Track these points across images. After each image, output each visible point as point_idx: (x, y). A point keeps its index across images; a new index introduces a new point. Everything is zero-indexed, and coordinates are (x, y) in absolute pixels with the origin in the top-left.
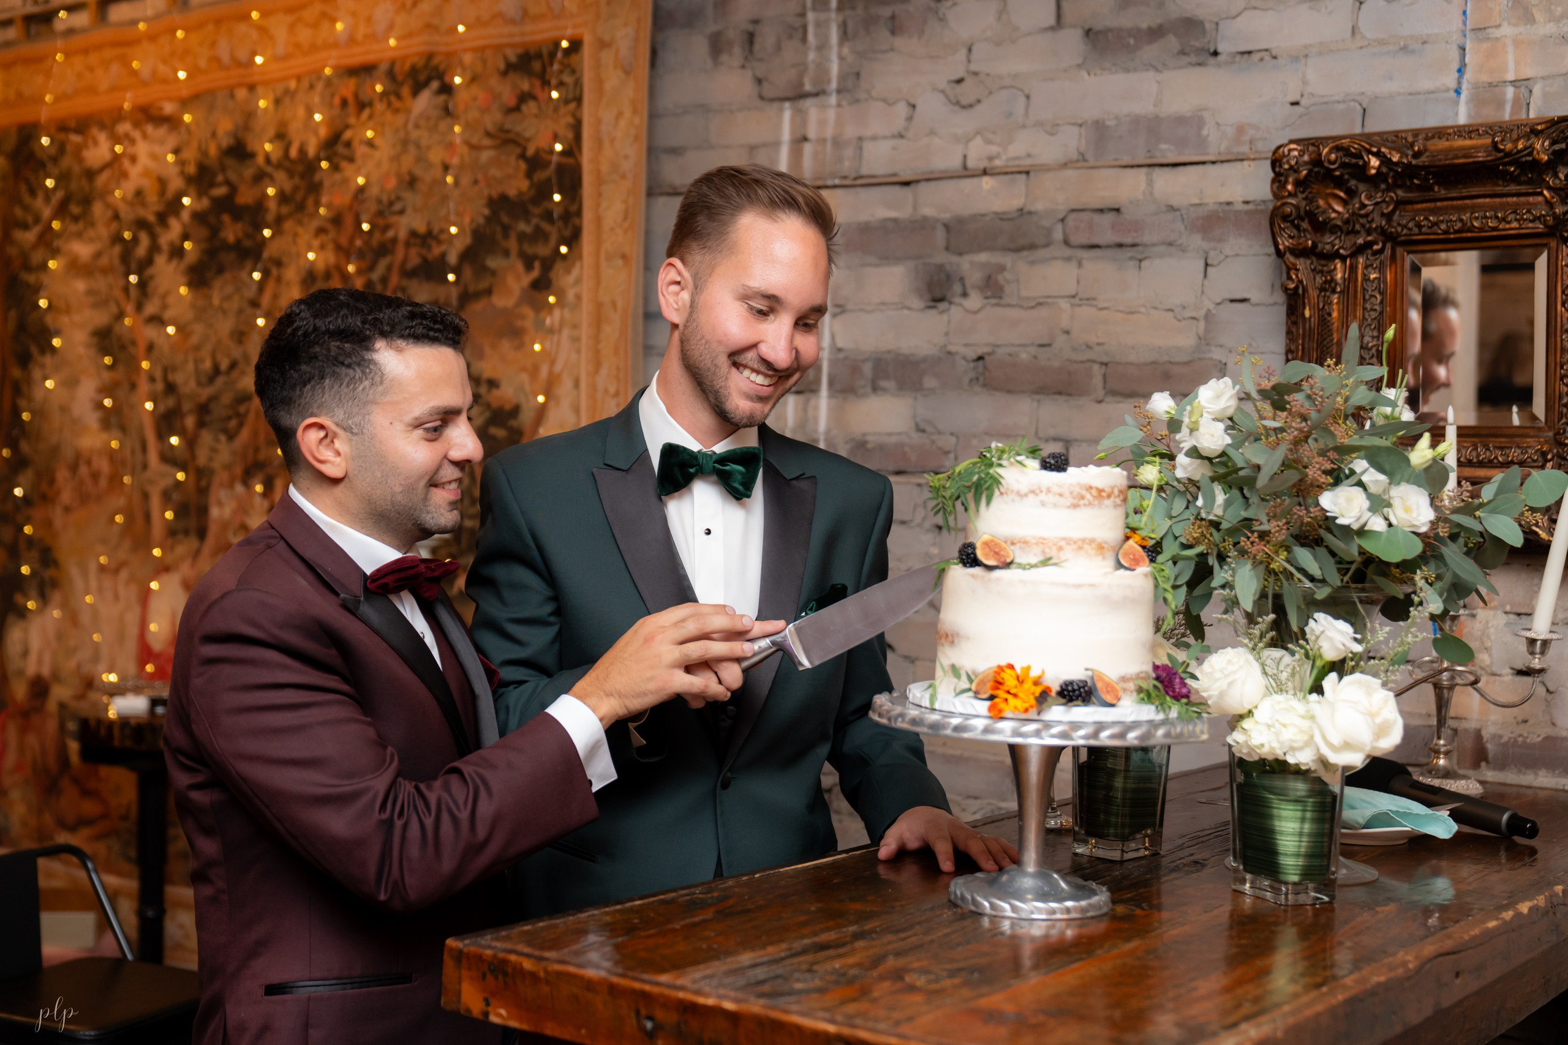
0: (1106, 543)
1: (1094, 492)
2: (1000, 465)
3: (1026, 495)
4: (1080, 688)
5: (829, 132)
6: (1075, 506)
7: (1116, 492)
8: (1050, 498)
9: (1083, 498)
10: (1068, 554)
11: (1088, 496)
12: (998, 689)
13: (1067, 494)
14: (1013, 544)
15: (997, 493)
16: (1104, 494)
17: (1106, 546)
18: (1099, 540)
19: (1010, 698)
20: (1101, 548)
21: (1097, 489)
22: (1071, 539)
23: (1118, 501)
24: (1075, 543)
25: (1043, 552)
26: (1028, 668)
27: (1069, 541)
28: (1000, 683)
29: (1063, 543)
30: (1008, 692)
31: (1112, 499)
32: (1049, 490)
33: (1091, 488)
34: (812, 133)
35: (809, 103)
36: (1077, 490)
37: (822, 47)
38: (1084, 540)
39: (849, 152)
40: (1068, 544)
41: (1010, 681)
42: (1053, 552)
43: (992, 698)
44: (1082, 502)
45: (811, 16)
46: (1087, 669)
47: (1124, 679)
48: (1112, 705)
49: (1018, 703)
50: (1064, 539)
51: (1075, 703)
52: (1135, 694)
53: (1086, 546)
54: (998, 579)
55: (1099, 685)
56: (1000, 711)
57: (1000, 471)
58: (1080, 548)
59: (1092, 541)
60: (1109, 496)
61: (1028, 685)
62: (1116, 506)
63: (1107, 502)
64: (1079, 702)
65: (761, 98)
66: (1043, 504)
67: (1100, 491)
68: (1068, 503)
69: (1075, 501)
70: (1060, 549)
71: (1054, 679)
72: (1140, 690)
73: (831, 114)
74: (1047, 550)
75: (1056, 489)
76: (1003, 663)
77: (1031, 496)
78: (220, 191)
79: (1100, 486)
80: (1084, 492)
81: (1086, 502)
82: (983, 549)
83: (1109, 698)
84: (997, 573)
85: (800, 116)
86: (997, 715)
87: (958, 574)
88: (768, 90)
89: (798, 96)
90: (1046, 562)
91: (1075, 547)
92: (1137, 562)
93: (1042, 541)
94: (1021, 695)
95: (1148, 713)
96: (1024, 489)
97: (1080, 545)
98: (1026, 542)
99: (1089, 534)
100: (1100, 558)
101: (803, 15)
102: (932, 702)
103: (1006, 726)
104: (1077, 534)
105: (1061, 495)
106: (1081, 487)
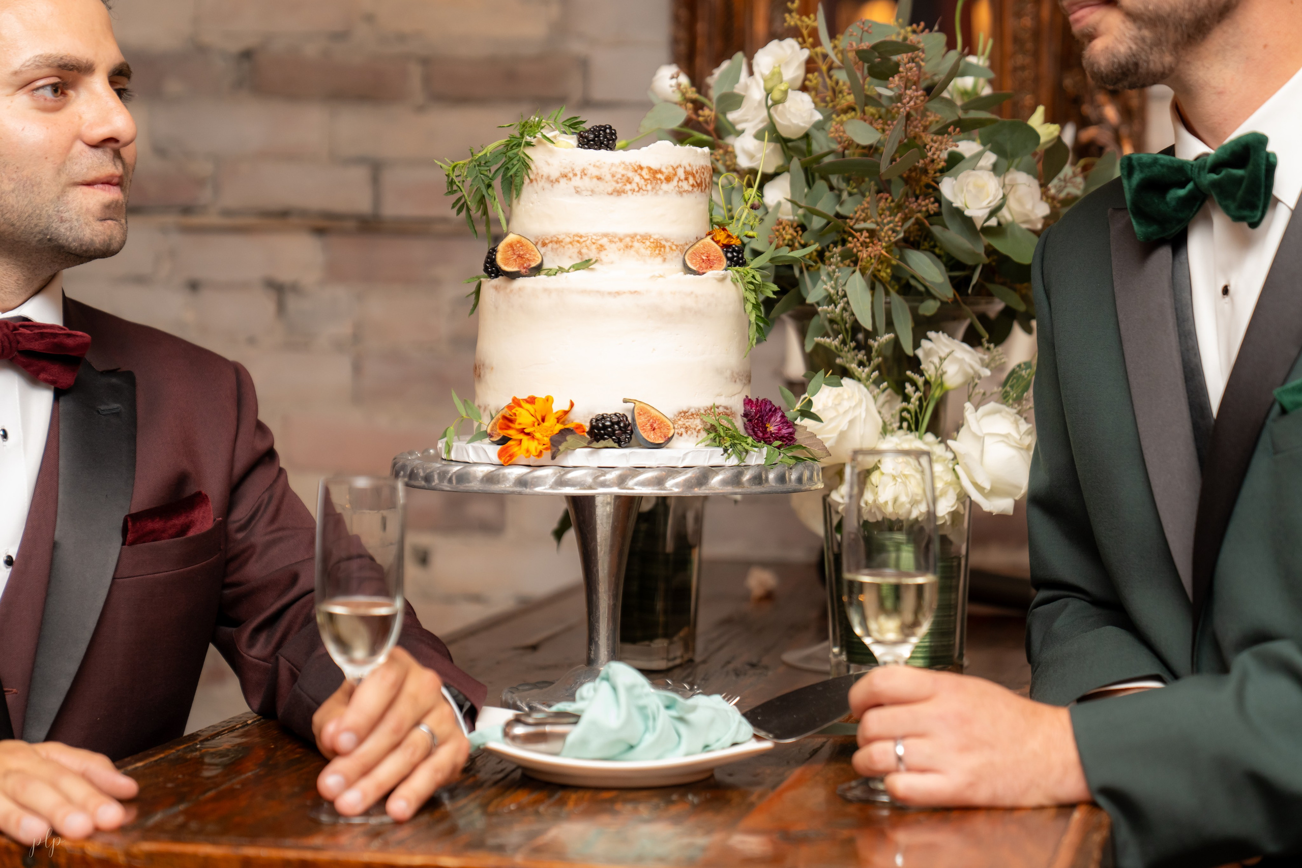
0: (667, 240)
1: (645, 173)
2: (529, 144)
3: (557, 181)
4: (613, 424)
6: (619, 192)
7: (681, 173)
8: (586, 183)
9: (629, 181)
10: (611, 254)
11: (637, 179)
12: (509, 428)
14: (544, 245)
15: (527, 181)
16: (659, 176)
17: (667, 244)
18: (656, 237)
19: (525, 439)
20: (659, 247)
21: (650, 169)
22: (615, 236)
23: (685, 186)
24: (621, 240)
25: (580, 253)
26: (548, 399)
27: (612, 238)
28: (511, 421)
29: (604, 241)
30: (522, 431)
31: (675, 182)
32: (584, 173)
33: (641, 168)
36: (621, 171)
38: (633, 237)
40: (611, 241)
41: (524, 418)
42: (592, 254)
43: (504, 441)
44: (628, 187)
46: (625, 401)
47: (684, 414)
48: (658, 446)
49: (533, 446)
50: (605, 235)
51: (602, 443)
53: (636, 244)
54: (520, 289)
55: (640, 421)
56: (511, 456)
57: (529, 151)
58: (628, 247)
59: (645, 238)
60: (668, 179)
61: (551, 421)
62: (681, 193)
63: (665, 186)
64: (610, 442)
66: (577, 191)
67: (654, 172)
68: (610, 190)
69: (619, 186)
70: (601, 248)
71: (582, 416)
72: (712, 429)
74: (584, 251)
75: (593, 171)
76: (523, 395)
77: (563, 181)
79: (655, 166)
80: (630, 174)
81: (634, 186)
82: (505, 252)
83: (652, 438)
84: (520, 282)
86: (507, 459)
87: (489, 286)
90: (586, 264)
91: (621, 245)
92: (709, 263)
93: (578, 239)
94: (538, 435)
95: (715, 456)
96: (555, 174)
97: (628, 243)
98: (558, 242)
99: (641, 230)
100: (658, 260)
102: (447, 451)
103: (514, 472)
104: (622, 229)
105: (599, 178)
106: (626, 168)
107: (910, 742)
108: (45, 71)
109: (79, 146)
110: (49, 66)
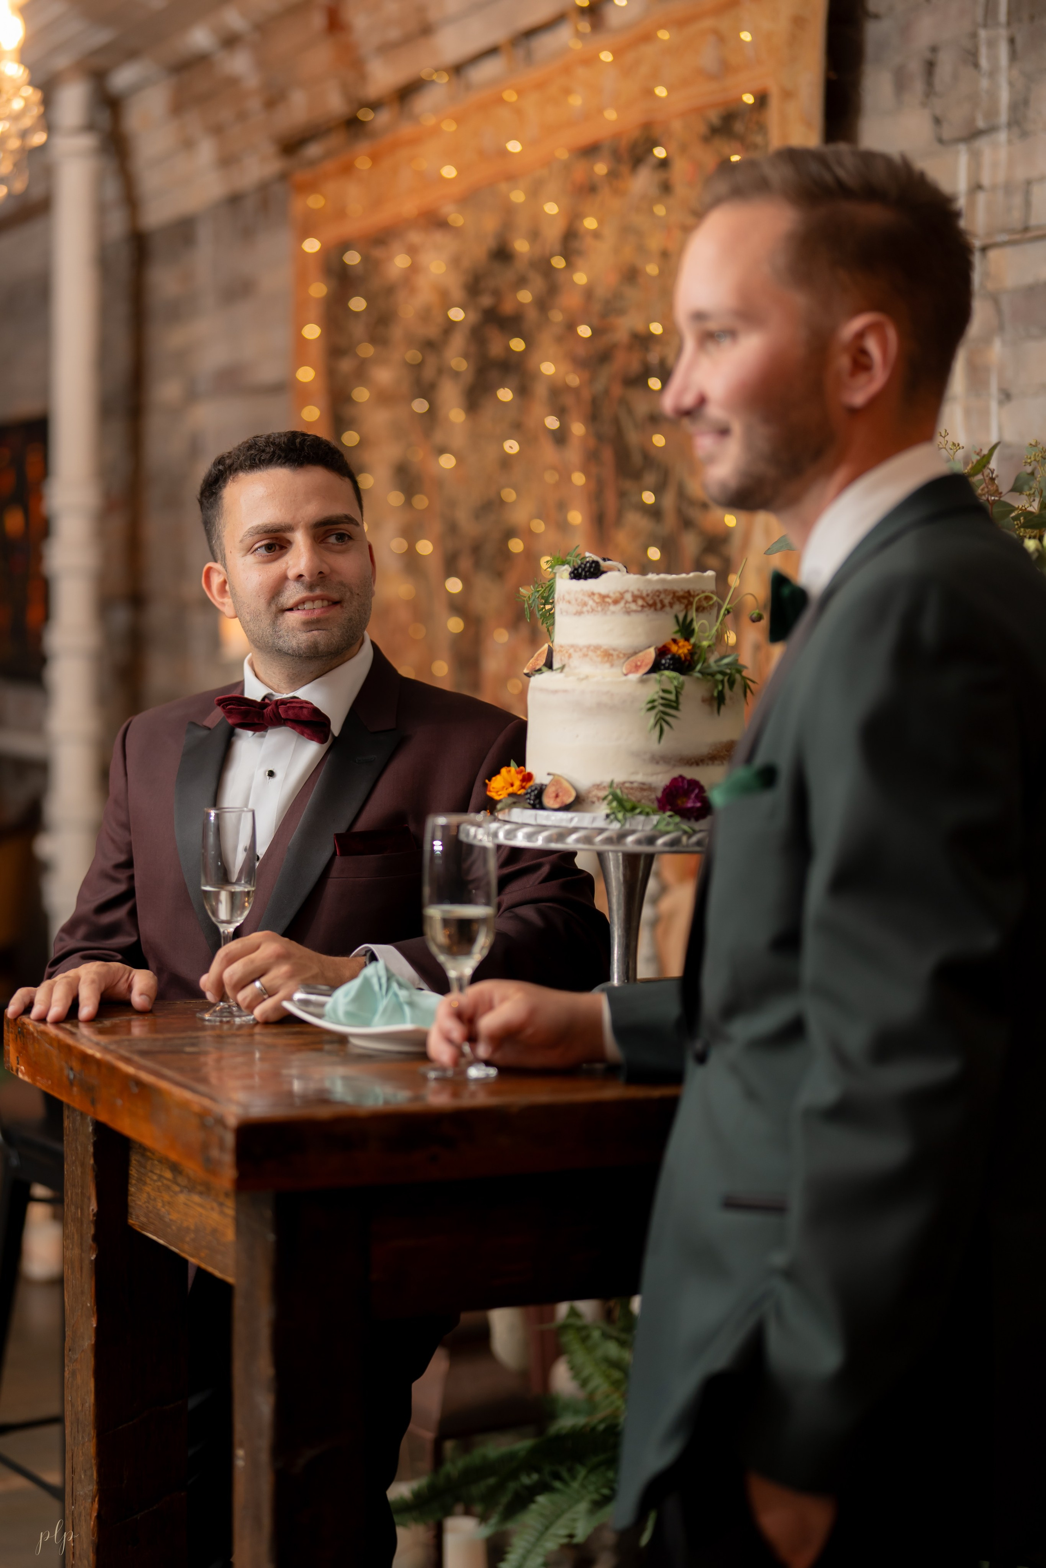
0: (614, 650)
1: (596, 598)
5: (1001, 177)
6: (579, 613)
7: (628, 597)
9: (585, 604)
10: (575, 661)
11: (591, 603)
13: (573, 602)
16: (608, 600)
17: (615, 653)
18: (605, 647)
20: (609, 655)
21: (600, 595)
23: (633, 606)
24: (581, 650)
25: (561, 660)
27: (576, 648)
29: (571, 651)
31: (622, 604)
33: (593, 594)
34: (986, 180)
35: (983, 144)
37: (993, 74)
38: (588, 647)
39: (1018, 200)
40: (575, 651)
44: (585, 609)
45: (983, 34)
46: (549, 774)
50: (572, 646)
52: (608, 802)
53: (590, 653)
55: (550, 789)
58: (585, 655)
59: (597, 648)
60: (616, 602)
62: (628, 612)
63: (612, 608)
65: (941, 141)
67: (603, 597)
68: (574, 611)
69: (579, 608)
70: (569, 656)
72: (629, 801)
73: (1003, 154)
78: (486, 301)
79: (606, 592)
80: (586, 599)
81: (590, 608)
85: (976, 157)
88: (947, 133)
89: (973, 135)
90: (562, 669)
91: (582, 654)
92: (637, 667)
93: (561, 649)
96: (564, 597)
97: (585, 652)
99: (595, 641)
100: (607, 665)
101: (974, 36)
104: (581, 642)
106: (584, 595)
108: (257, 537)
109: (289, 583)
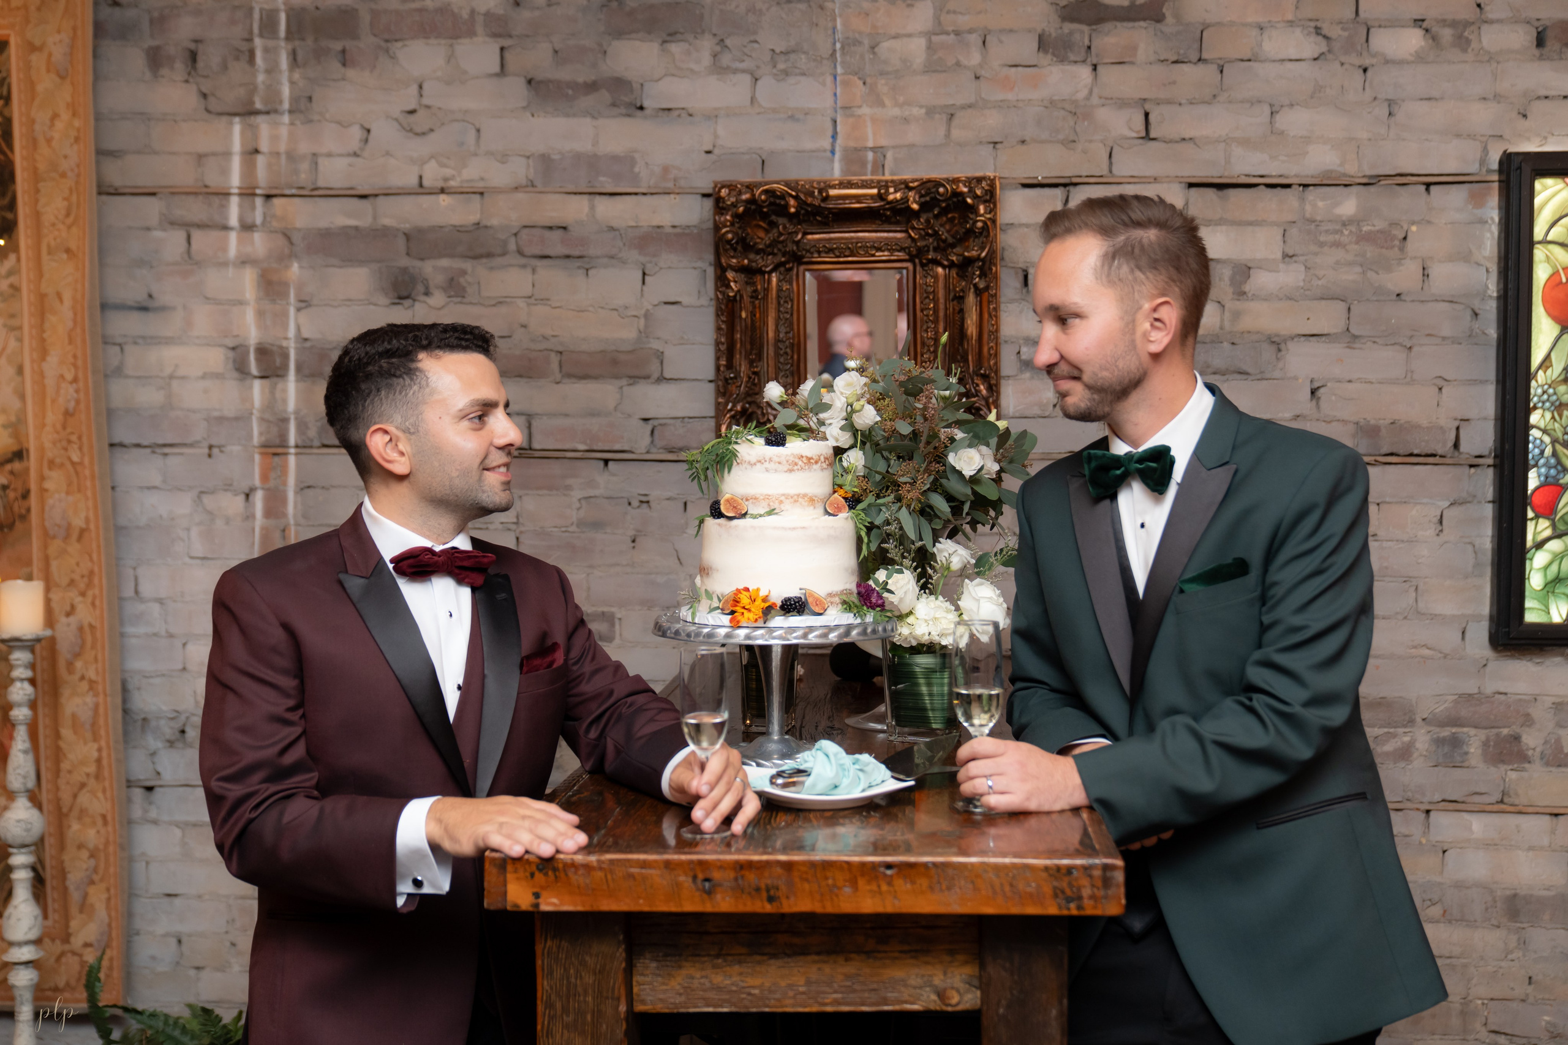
0: (816, 497)
1: (804, 460)
2: (736, 443)
3: (755, 464)
4: (795, 603)
6: (791, 471)
7: (822, 459)
8: (772, 466)
9: (796, 464)
10: (787, 505)
11: (800, 463)
12: (736, 606)
13: (785, 462)
14: (747, 500)
15: (735, 463)
16: (812, 461)
17: (816, 499)
18: (810, 495)
19: (745, 612)
20: (812, 500)
21: (807, 457)
22: (788, 495)
23: (824, 465)
24: (792, 497)
25: (769, 505)
26: (758, 590)
27: (787, 496)
28: (738, 602)
29: (783, 498)
30: (744, 608)
31: (819, 464)
32: (771, 460)
33: (802, 457)
36: (792, 459)
38: (798, 495)
40: (787, 498)
41: (745, 600)
42: (776, 505)
43: (733, 613)
44: (796, 467)
46: (799, 589)
47: (830, 595)
48: (820, 614)
49: (751, 616)
50: (783, 495)
51: (791, 614)
52: (840, 606)
53: (800, 500)
54: (736, 526)
55: (810, 600)
56: (738, 622)
57: (736, 447)
58: (796, 501)
59: (805, 495)
60: (816, 462)
61: (758, 602)
62: (822, 469)
63: (815, 467)
64: (795, 613)
66: (767, 470)
67: (809, 459)
68: (786, 469)
69: (791, 467)
70: (781, 502)
71: (777, 598)
72: (844, 602)
74: (771, 504)
75: (776, 459)
76: (741, 587)
77: (758, 465)
79: (809, 455)
80: (797, 460)
81: (799, 467)
82: (725, 505)
83: (817, 610)
84: (735, 522)
86: (735, 624)
87: (711, 523)
90: (771, 512)
91: (792, 500)
92: (839, 510)
93: (767, 497)
94: (753, 609)
95: (848, 619)
96: (753, 460)
97: (796, 499)
98: (756, 499)
99: (803, 491)
100: (812, 508)
102: (693, 618)
103: (742, 633)
104: (792, 491)
105: (779, 463)
106: (794, 457)
107: (993, 778)
109: (493, 449)
110: (478, 405)
